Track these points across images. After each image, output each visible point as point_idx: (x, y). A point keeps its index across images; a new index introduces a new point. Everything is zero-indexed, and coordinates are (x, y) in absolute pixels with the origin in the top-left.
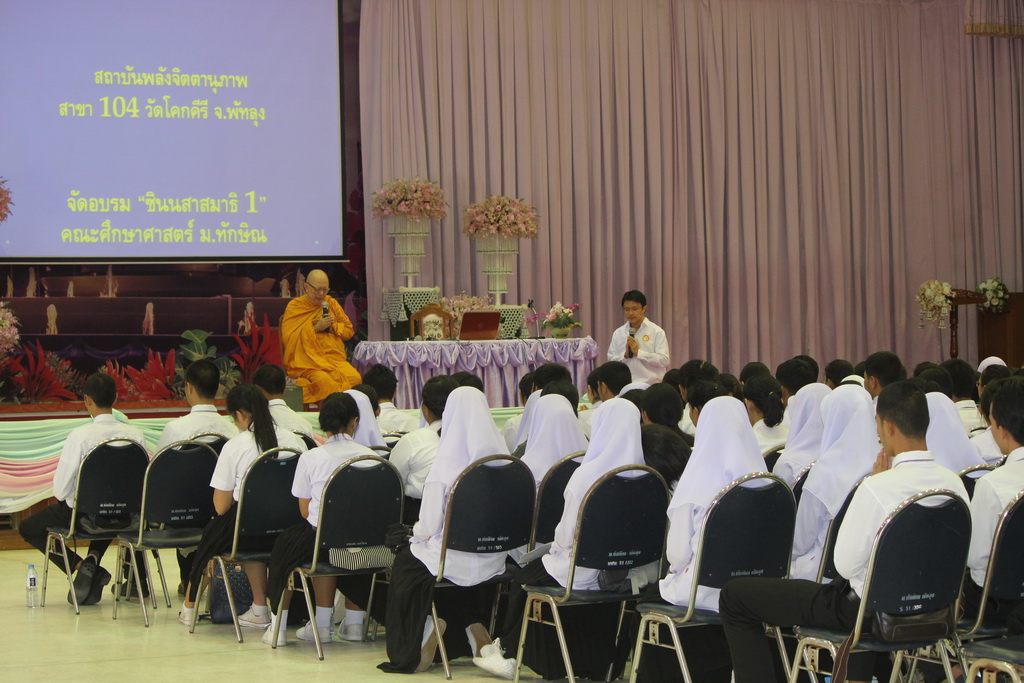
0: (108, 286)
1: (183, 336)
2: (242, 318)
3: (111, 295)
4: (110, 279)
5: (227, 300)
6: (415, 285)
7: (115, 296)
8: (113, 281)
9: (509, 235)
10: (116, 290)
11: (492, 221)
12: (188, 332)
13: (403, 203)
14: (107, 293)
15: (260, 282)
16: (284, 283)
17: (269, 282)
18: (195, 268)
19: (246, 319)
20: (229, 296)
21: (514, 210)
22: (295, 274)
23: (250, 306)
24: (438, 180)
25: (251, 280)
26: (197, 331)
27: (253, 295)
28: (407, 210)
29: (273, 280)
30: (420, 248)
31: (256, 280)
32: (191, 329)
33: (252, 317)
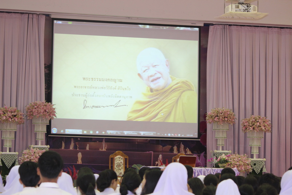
0: (103, 146)
1: (133, 166)
2: (157, 160)
3: (104, 150)
4: (104, 144)
5: (151, 153)
6: (223, 150)
7: (105, 150)
8: (105, 145)
9: (257, 131)
10: (106, 148)
11: (251, 125)
12: (135, 165)
13: (216, 117)
14: (102, 149)
15: (165, 147)
16: (175, 148)
17: (169, 147)
18: (138, 141)
19: (159, 161)
20: (152, 152)
21: (260, 121)
22: (180, 144)
23: (160, 156)
24: (232, 109)
25: (161, 146)
26: (139, 165)
27: (162, 152)
28: (218, 120)
29: (171, 146)
30: (225, 135)
31: (163, 146)
32: (136, 164)
33: (162, 160)
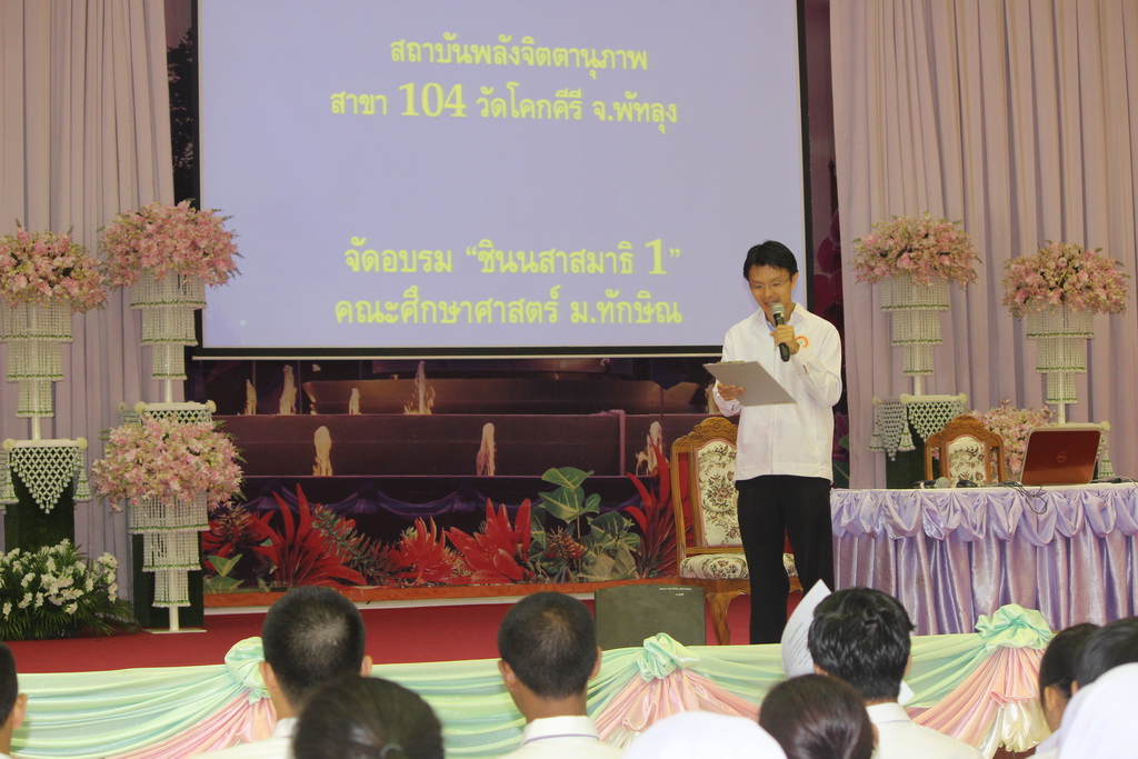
0: (417, 395)
1: (544, 477)
2: (642, 447)
3: (423, 411)
4: (421, 384)
5: (618, 416)
6: (926, 392)
7: (429, 413)
8: (427, 390)
9: (1081, 309)
10: (431, 402)
11: (1052, 284)
12: (553, 470)
13: (905, 255)
14: (416, 407)
15: (671, 389)
16: (712, 391)
17: (687, 388)
18: (563, 366)
19: (650, 450)
20: (621, 412)
21: (1088, 264)
23: (655, 428)
24: (960, 217)
25: (657, 386)
26: (569, 469)
27: (661, 410)
28: (912, 266)
29: (694, 386)
30: (934, 329)
31: (665, 385)
32: (558, 466)
33: (660, 447)
